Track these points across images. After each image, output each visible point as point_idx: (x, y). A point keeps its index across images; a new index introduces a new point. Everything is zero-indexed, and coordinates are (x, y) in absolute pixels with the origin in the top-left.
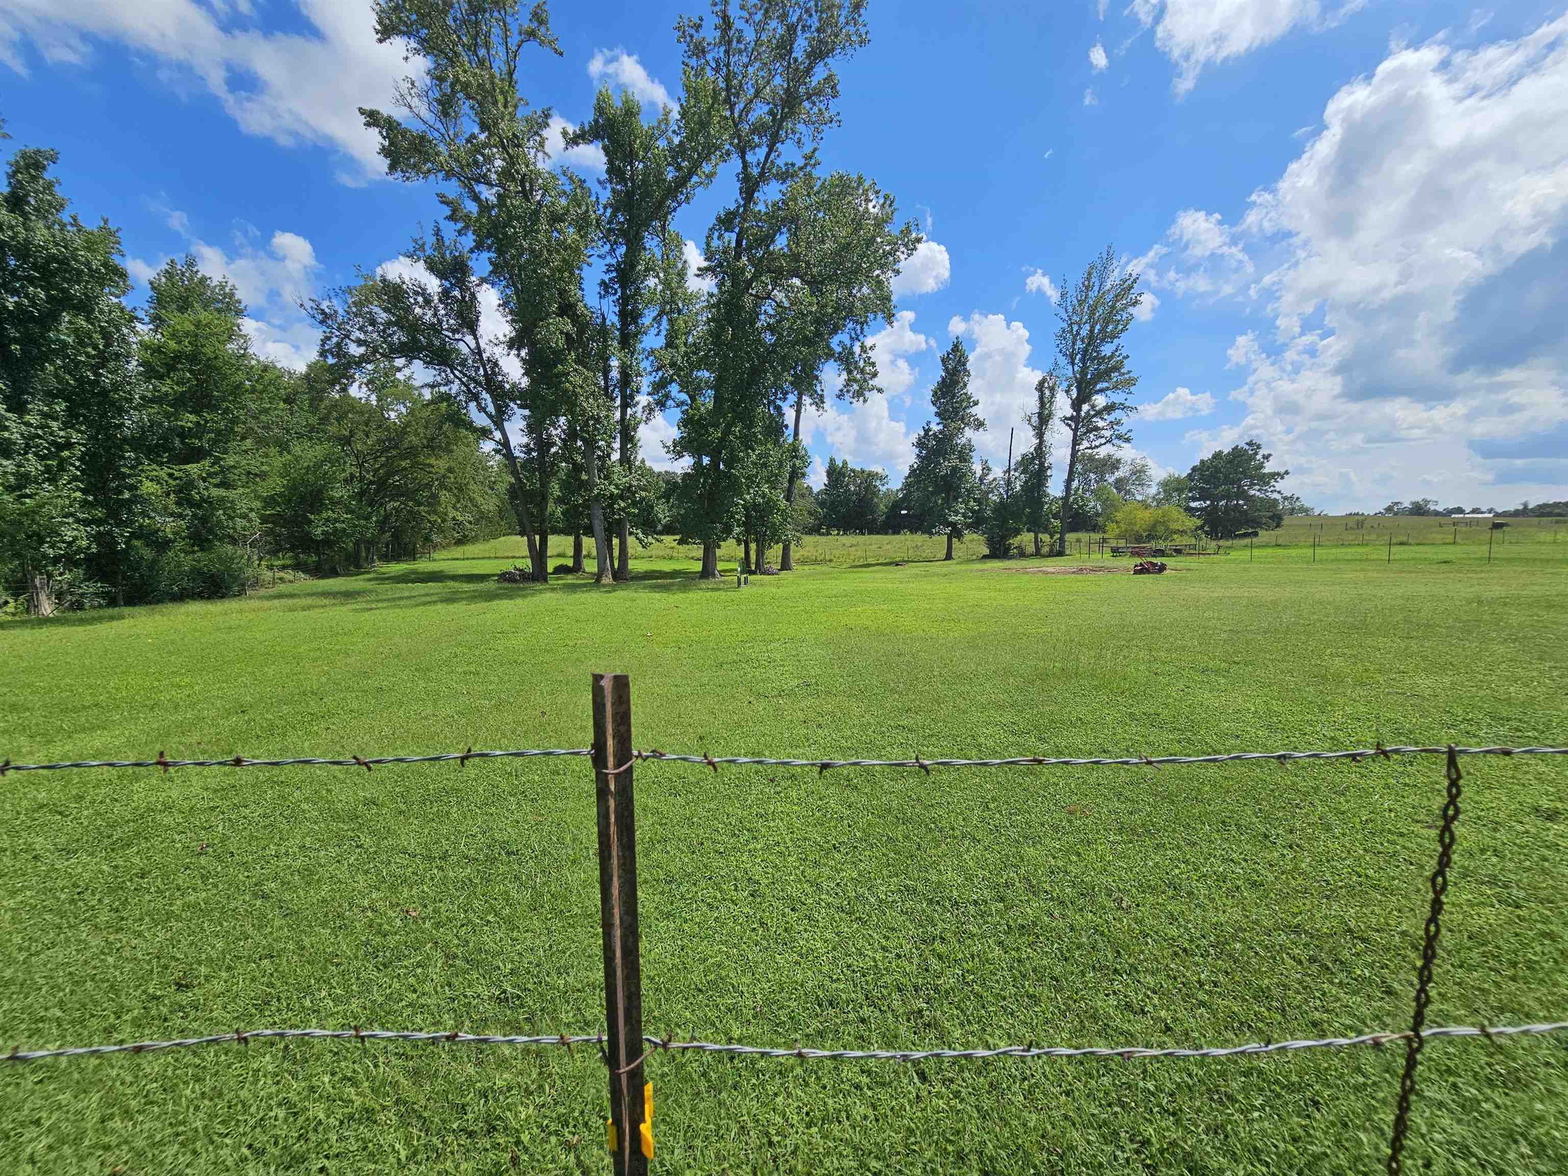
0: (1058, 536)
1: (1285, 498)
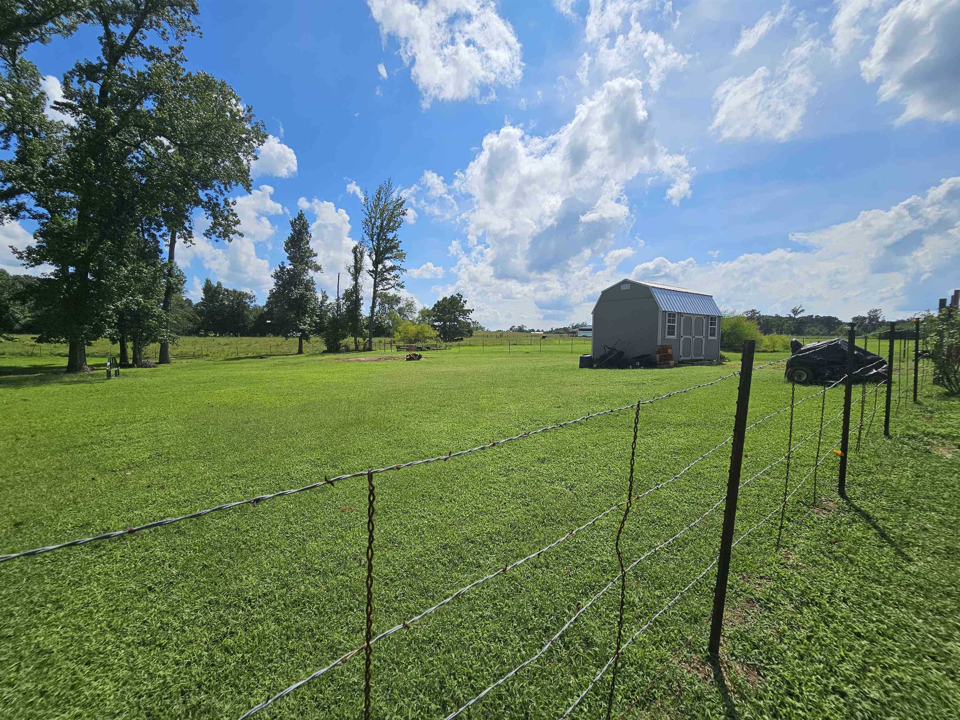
0: (368, 339)
1: (473, 322)
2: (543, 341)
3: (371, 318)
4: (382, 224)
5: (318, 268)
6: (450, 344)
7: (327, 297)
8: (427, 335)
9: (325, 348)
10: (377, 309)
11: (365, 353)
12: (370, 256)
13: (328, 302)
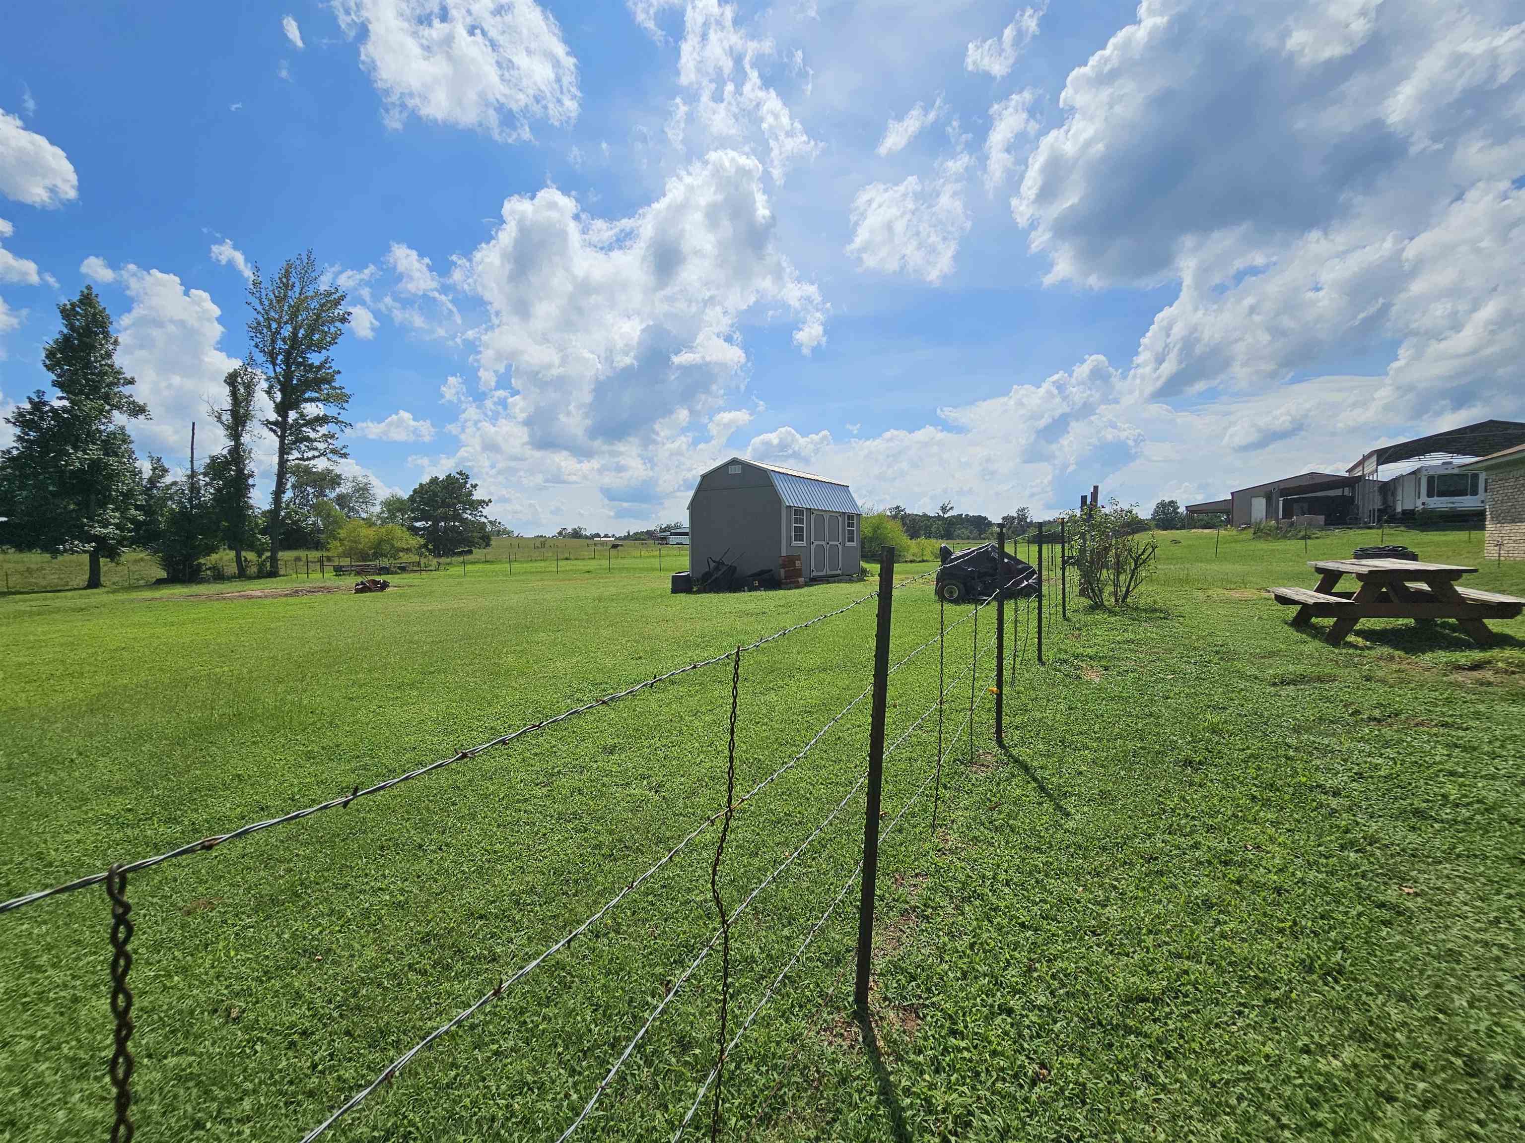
0: (268, 554)
2: (613, 552)
3: (273, 514)
4: (295, 333)
5: (138, 410)
6: (448, 560)
7: (165, 471)
8: (398, 544)
9: (163, 574)
10: (288, 495)
11: (262, 581)
12: (268, 392)
13: (168, 480)
